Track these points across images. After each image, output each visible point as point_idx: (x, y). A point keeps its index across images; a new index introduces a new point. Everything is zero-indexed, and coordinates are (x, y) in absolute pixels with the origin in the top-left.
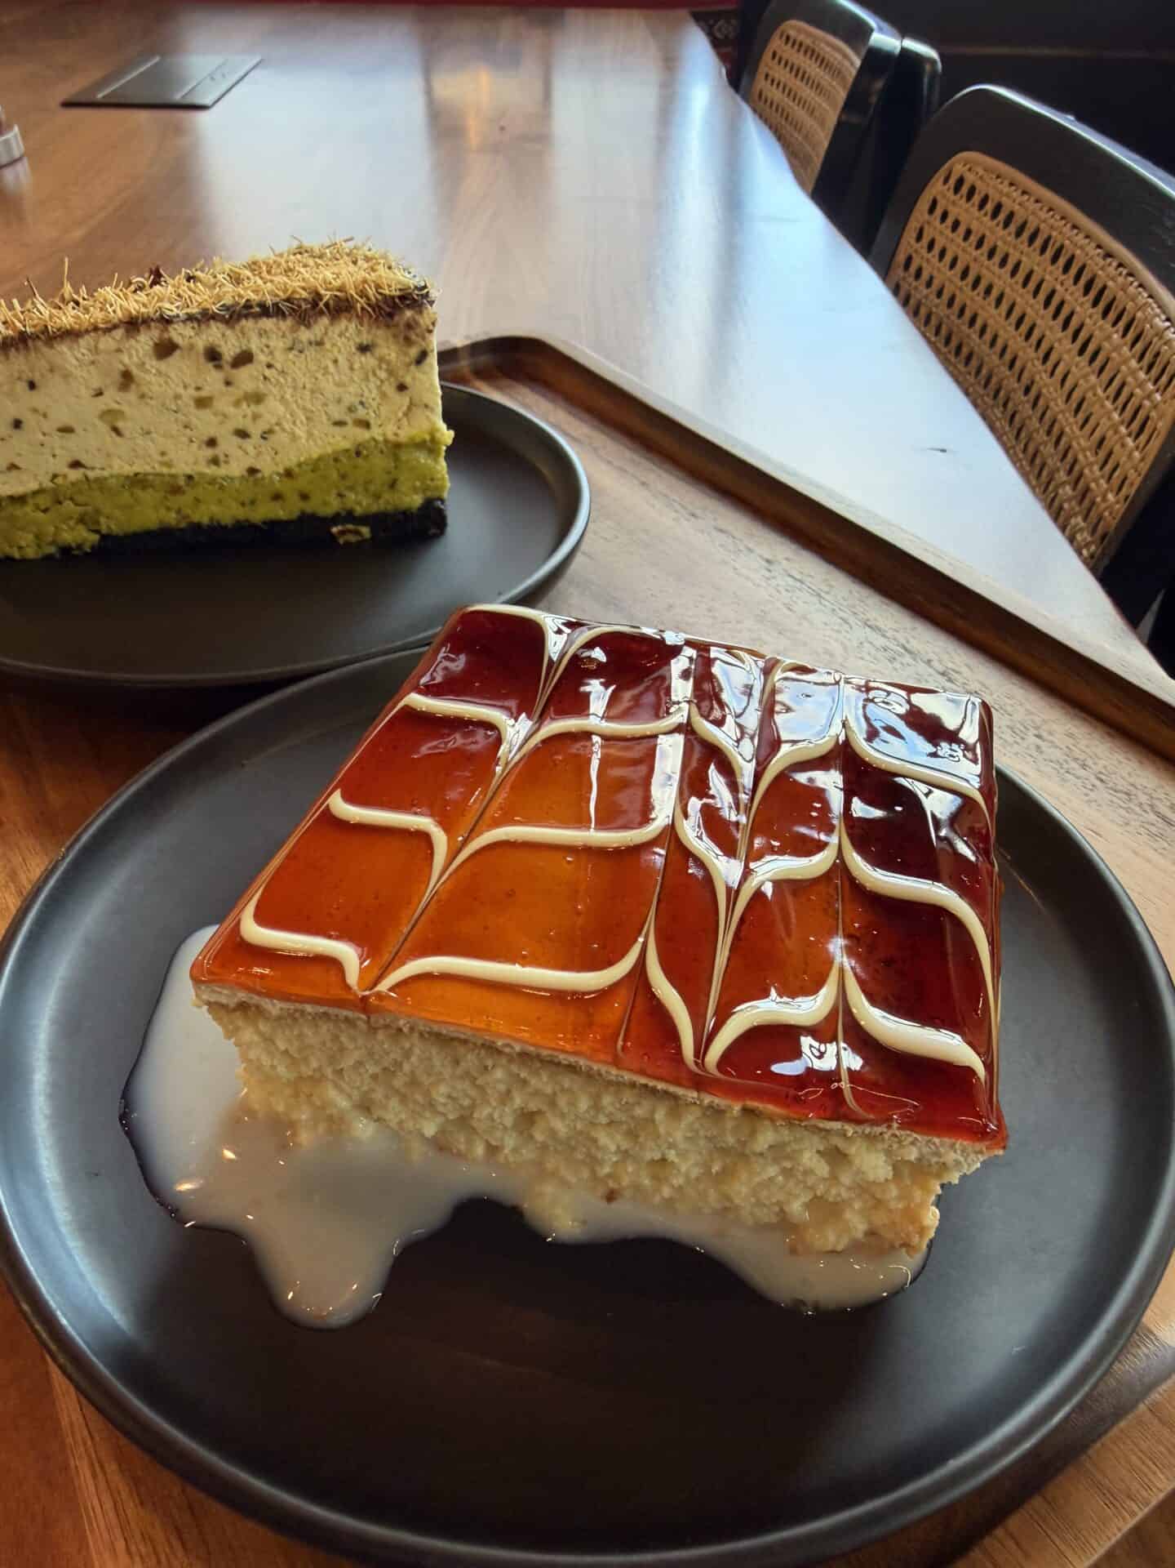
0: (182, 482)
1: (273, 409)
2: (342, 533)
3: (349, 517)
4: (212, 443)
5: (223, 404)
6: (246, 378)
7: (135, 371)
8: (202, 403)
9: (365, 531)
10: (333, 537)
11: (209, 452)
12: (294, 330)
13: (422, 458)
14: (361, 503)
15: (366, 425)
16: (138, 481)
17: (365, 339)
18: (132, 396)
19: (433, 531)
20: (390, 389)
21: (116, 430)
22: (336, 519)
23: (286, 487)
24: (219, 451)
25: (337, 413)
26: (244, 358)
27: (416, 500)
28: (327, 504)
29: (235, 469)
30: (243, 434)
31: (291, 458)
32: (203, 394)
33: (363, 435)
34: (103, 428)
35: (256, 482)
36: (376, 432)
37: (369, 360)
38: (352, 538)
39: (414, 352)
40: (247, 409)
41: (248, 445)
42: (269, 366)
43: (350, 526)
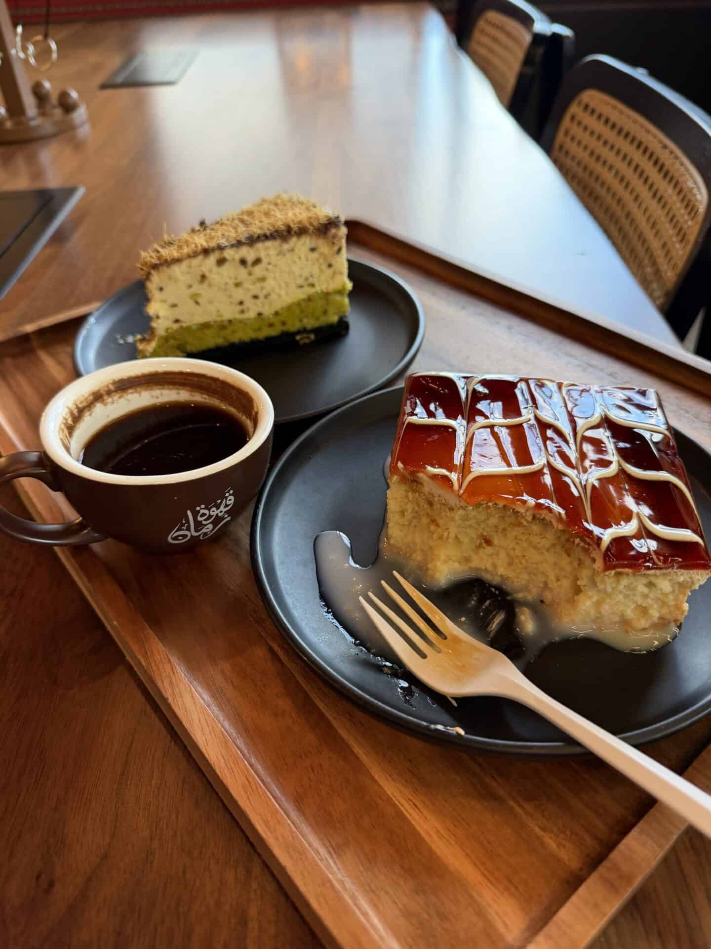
0: (226, 324)
1: (270, 284)
2: (302, 339)
3: (304, 331)
4: (241, 303)
5: (247, 285)
6: (258, 271)
7: (207, 274)
8: (237, 285)
9: (312, 337)
10: (297, 342)
11: (239, 308)
12: (281, 246)
13: (338, 298)
14: (310, 323)
15: (313, 285)
16: (206, 326)
17: (313, 245)
18: (205, 285)
19: (343, 332)
20: (324, 267)
21: (197, 303)
22: (299, 332)
23: (275, 320)
24: (244, 307)
25: (300, 281)
26: (257, 261)
27: (335, 319)
28: (293, 326)
29: (251, 314)
30: (256, 297)
31: (278, 305)
32: (238, 281)
33: (311, 291)
34: (191, 303)
35: (262, 319)
36: (318, 289)
37: (315, 255)
38: (307, 341)
39: (336, 248)
40: (258, 285)
41: (258, 302)
42: (269, 264)
43: (305, 335)
